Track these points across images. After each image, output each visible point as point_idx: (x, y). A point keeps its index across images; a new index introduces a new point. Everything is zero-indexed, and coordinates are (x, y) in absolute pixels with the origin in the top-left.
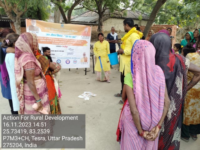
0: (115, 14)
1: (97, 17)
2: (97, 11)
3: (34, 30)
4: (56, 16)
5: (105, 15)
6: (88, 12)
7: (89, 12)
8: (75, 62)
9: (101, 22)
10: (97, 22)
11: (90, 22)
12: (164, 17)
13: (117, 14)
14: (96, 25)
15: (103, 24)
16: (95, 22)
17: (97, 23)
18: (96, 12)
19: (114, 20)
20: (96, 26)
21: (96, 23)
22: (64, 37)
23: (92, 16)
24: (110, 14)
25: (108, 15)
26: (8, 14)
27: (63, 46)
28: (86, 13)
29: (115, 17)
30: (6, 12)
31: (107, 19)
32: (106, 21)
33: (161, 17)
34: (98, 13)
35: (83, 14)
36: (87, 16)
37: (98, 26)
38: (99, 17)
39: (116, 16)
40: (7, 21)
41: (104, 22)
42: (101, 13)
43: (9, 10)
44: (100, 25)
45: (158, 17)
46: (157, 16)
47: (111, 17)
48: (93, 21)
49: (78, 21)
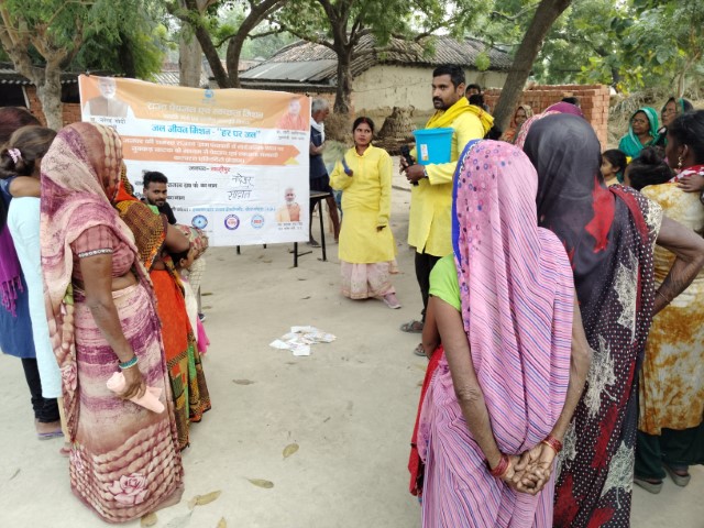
0: (393, 50)
1: (331, 62)
2: (332, 42)
3: (108, 113)
4: (187, 62)
5: (358, 55)
6: (298, 45)
7: (304, 46)
8: (256, 222)
9: (346, 78)
10: (331, 81)
11: (307, 81)
12: (566, 58)
13: (400, 52)
14: (330, 90)
15: (354, 88)
16: (325, 81)
17: (333, 83)
18: (326, 44)
19: (390, 73)
20: (327, 95)
21: (328, 83)
22: (216, 135)
23: (314, 59)
24: (375, 52)
25: (369, 56)
26: (14, 58)
27: (214, 169)
28: (294, 49)
29: (394, 63)
30: (9, 52)
31: (365, 70)
32: (362, 77)
33: (554, 58)
34: (336, 48)
35: (280, 52)
36: (294, 61)
37: (335, 95)
38: (336, 62)
39: (398, 58)
40: (14, 84)
41: (357, 79)
42: (346, 47)
43: (18, 45)
44: (343, 91)
45: (544, 56)
46: (540, 53)
47: (381, 63)
48: (317, 78)
49: (264, 77)
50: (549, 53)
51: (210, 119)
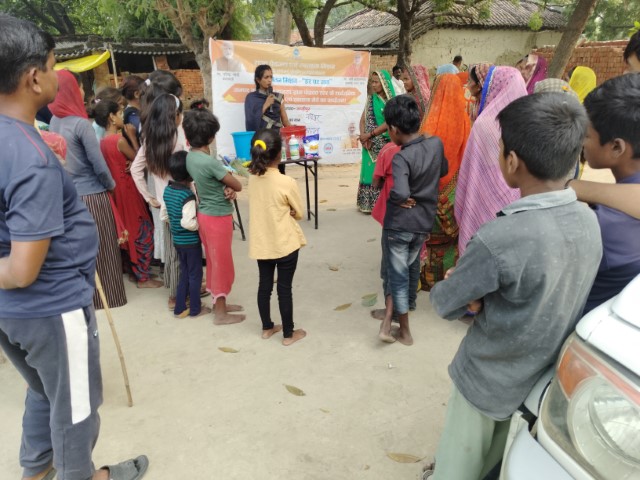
0: (450, 14)
1: (393, 27)
2: (395, 9)
4: (280, 33)
5: (418, 20)
6: (362, 13)
7: (368, 14)
8: (327, 148)
9: (407, 42)
10: (392, 44)
11: (370, 45)
13: (456, 15)
14: (392, 53)
15: (413, 50)
16: (386, 44)
17: (394, 46)
18: (391, 12)
19: (445, 35)
20: (389, 57)
21: (389, 46)
22: (301, 83)
24: (433, 17)
25: (428, 20)
27: (299, 109)
28: (358, 17)
29: (451, 26)
31: (424, 33)
32: (420, 40)
33: (607, 16)
34: (398, 15)
35: (346, 20)
36: (358, 28)
37: (396, 56)
38: (399, 27)
39: (454, 21)
41: (416, 41)
42: (408, 13)
43: (186, 24)
44: (404, 52)
45: (596, 15)
46: (592, 12)
47: (439, 27)
48: (379, 42)
50: (601, 11)
51: (298, 71)
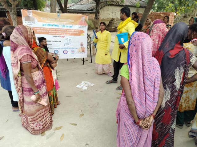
0: (112, 1)
3: (30, 21)
4: (52, 5)
5: (102, 3)
8: (72, 52)
9: (98, 10)
10: (94, 10)
11: (87, 10)
12: (162, 4)
14: (94, 13)
15: (100, 12)
16: (92, 10)
17: (94, 11)
19: (111, 8)
20: (93, 14)
21: (93, 11)
22: (61, 27)
23: (89, 4)
24: (107, 2)
25: (105, 3)
26: (2, 4)
27: (60, 37)
28: (83, 1)
29: (112, 5)
30: (1, 2)
31: (104, 7)
32: (103, 9)
33: (159, 4)
34: (95, 0)
35: (79, 2)
36: (83, 4)
37: (95, 14)
38: (95, 4)
39: (113, 3)
40: (3, 11)
41: (101, 9)
42: (98, 0)
44: (97, 13)
45: (156, 3)
46: (155, 2)
47: (109, 5)
48: (90, 9)
49: (75, 9)
50: (157, 2)
51: (59, 22)
